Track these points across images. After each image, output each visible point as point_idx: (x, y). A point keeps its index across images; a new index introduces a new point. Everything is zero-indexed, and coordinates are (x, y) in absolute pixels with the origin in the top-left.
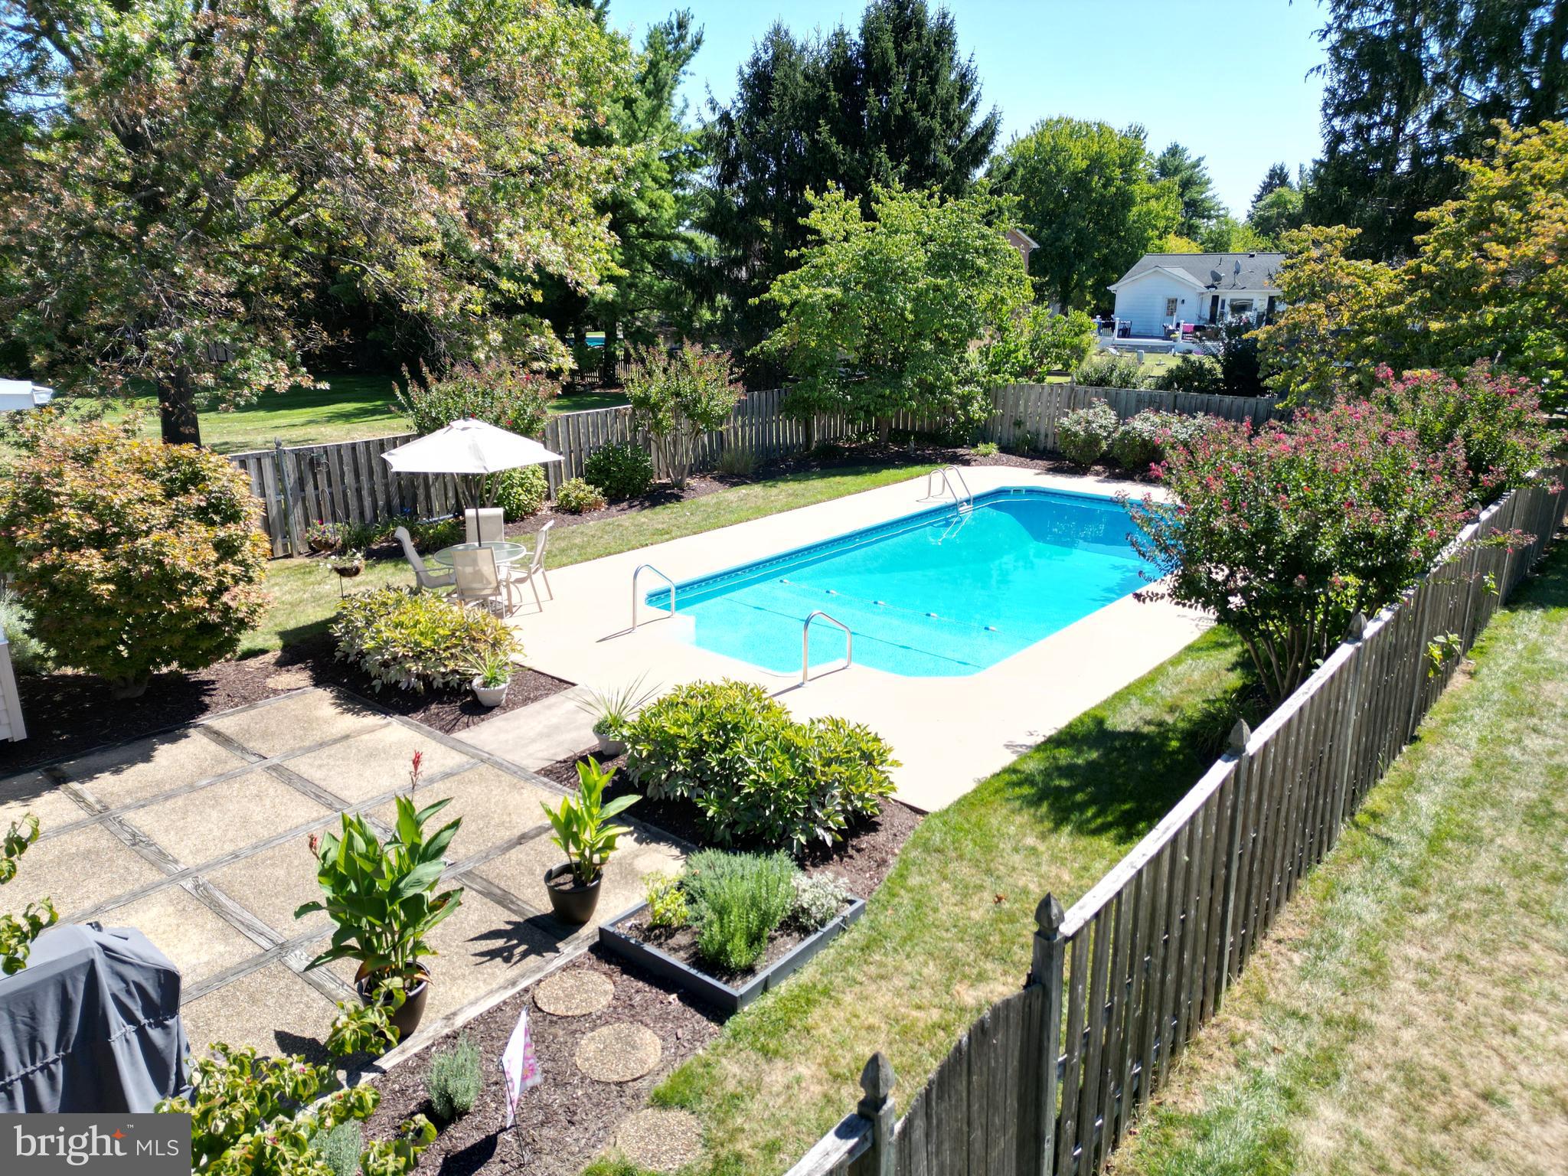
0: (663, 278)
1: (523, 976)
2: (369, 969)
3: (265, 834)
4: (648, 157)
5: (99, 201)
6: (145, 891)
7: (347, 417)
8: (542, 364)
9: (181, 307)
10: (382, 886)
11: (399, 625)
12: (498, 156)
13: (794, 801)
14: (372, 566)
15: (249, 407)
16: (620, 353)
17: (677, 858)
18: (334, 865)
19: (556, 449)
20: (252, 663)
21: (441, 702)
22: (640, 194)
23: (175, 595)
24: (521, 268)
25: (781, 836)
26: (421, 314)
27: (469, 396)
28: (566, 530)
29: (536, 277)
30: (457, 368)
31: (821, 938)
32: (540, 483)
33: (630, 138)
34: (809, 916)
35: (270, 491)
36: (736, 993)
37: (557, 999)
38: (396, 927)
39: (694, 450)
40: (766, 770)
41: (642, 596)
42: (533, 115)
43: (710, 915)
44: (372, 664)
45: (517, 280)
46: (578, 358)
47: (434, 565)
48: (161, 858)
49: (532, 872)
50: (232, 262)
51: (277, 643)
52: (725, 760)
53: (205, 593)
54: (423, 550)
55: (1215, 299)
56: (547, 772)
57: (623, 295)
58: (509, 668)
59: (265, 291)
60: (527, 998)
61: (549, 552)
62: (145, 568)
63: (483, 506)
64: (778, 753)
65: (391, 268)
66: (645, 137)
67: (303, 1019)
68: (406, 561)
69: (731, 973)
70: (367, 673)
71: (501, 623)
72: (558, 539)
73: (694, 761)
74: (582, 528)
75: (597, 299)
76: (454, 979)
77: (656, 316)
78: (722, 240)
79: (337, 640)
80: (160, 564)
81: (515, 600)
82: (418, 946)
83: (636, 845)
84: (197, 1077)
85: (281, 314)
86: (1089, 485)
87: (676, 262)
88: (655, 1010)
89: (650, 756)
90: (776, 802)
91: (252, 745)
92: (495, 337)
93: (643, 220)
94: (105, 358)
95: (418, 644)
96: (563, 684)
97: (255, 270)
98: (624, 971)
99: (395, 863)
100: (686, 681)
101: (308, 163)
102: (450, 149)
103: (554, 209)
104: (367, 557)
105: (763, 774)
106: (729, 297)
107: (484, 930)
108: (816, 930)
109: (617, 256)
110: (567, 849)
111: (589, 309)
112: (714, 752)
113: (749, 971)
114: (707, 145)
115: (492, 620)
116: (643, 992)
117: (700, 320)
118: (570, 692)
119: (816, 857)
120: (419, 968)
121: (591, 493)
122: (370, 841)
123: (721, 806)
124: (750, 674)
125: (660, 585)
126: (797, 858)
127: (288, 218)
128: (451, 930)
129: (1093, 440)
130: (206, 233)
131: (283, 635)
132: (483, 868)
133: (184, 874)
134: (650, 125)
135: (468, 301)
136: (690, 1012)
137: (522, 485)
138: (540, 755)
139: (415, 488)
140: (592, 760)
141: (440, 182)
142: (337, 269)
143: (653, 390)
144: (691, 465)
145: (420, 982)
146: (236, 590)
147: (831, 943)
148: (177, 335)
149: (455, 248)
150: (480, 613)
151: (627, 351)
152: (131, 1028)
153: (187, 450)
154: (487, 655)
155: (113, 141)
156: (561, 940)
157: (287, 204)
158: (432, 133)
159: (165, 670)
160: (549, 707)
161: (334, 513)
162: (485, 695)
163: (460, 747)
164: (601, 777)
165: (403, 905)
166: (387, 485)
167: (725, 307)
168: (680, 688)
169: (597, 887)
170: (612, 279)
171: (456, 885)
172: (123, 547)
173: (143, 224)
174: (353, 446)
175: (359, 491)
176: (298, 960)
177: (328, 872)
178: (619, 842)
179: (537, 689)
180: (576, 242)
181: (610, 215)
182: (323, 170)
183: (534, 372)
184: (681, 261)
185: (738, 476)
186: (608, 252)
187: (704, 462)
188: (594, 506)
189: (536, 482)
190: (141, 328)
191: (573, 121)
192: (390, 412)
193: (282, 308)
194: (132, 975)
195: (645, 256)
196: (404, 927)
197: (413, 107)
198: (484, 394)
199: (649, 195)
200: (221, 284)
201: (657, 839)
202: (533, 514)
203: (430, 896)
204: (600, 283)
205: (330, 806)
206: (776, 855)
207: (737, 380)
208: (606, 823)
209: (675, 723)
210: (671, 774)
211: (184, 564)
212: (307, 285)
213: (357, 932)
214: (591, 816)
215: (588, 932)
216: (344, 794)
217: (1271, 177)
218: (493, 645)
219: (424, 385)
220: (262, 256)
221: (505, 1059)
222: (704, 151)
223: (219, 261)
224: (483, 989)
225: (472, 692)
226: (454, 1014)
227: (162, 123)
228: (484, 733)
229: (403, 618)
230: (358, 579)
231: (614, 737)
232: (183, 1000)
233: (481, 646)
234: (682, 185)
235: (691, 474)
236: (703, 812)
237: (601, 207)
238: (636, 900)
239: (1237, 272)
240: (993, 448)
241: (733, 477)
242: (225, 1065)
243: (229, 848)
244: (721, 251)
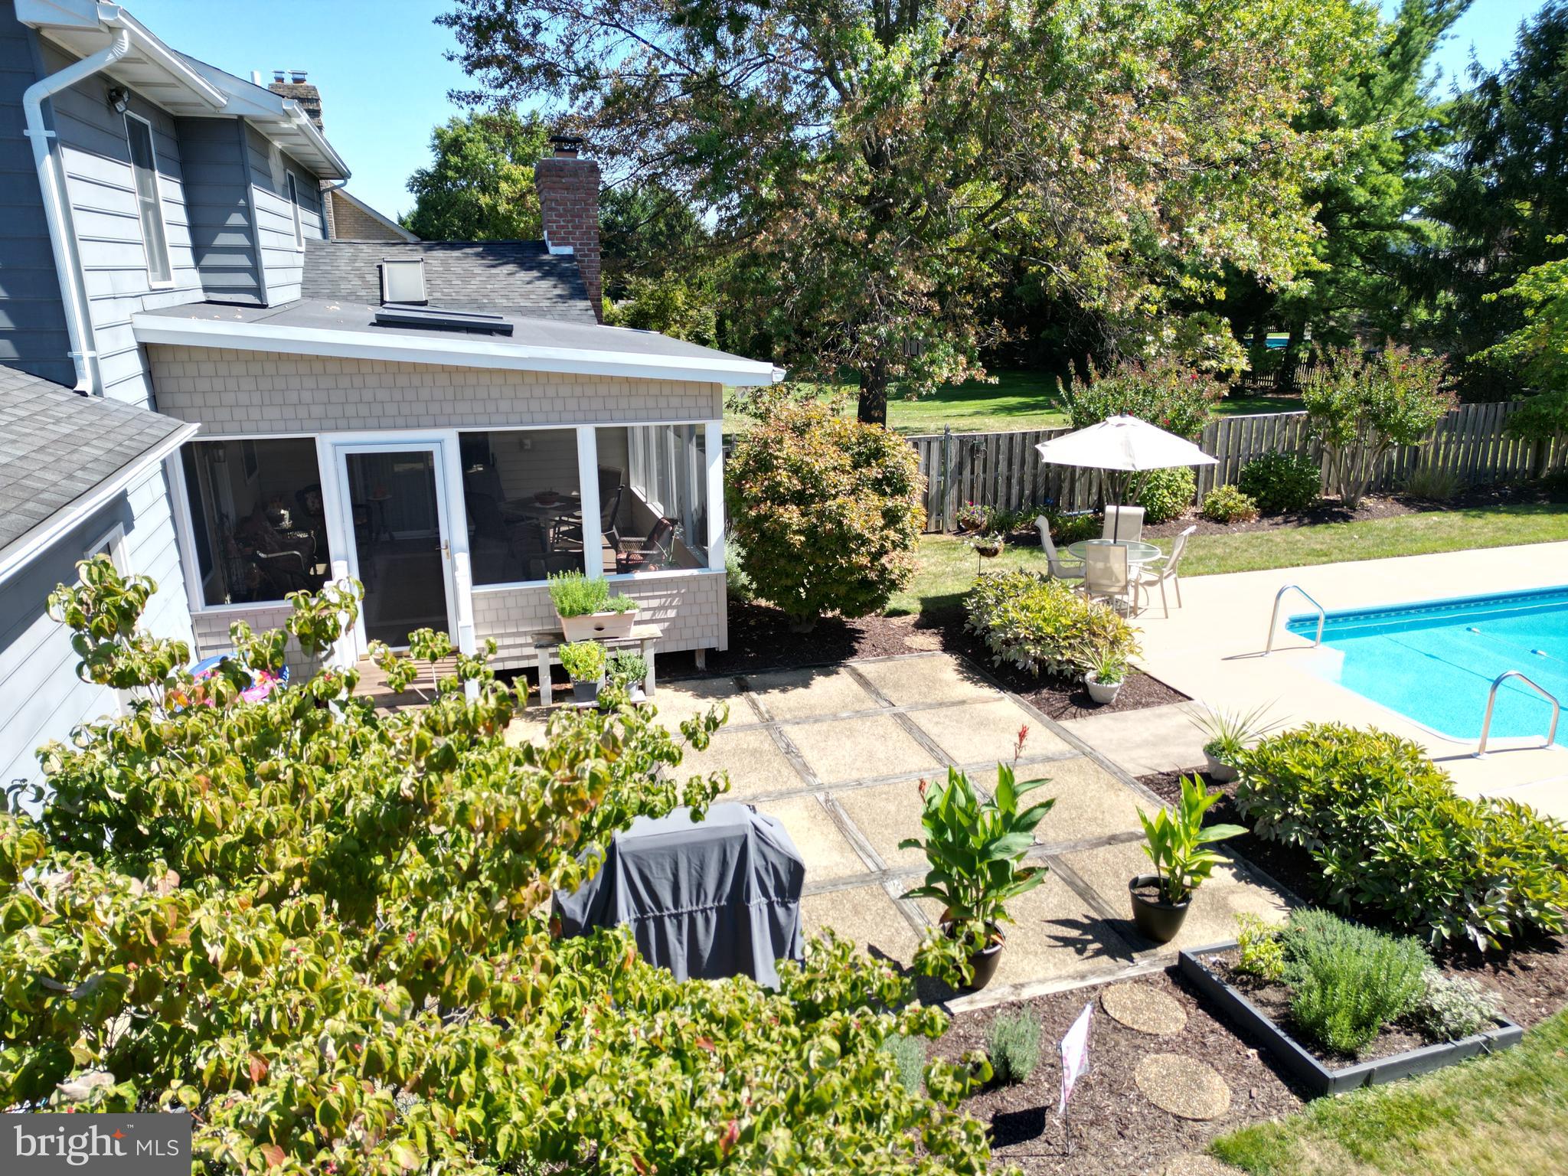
0: (1374, 272)
1: (1093, 973)
2: (953, 915)
3: (884, 771)
4: (1377, 138)
5: (842, 214)
6: (789, 794)
7: (1009, 410)
8: (1214, 363)
9: (890, 305)
10: (974, 842)
11: (1026, 608)
12: (1203, 150)
13: (1442, 886)
14: (1010, 551)
15: (929, 397)
16: (1304, 356)
17: (1279, 908)
18: (936, 811)
19: (1212, 452)
20: (896, 621)
21: (1052, 688)
22: (1361, 181)
23: (847, 552)
24: (1206, 265)
25: (1416, 921)
26: (1096, 311)
27: (1130, 393)
28: (1208, 539)
29: (1221, 274)
30: (1123, 366)
31: (1451, 1052)
32: (1188, 487)
33: (1360, 119)
34: (1440, 1022)
35: (934, 472)
36: (1330, 1075)
37: (1125, 1008)
38: (982, 885)
39: (1377, 466)
40: (1409, 841)
41: (1283, 619)
42: (1249, 103)
43: (1309, 979)
44: (995, 640)
45: (1200, 277)
46: (1252, 360)
47: (1067, 557)
48: (804, 770)
49: (1117, 875)
50: (937, 263)
51: (917, 607)
52: (1357, 817)
53: (869, 553)
54: (1060, 541)
56: (1148, 781)
57: (1319, 291)
58: (1124, 669)
59: (960, 291)
60: (1094, 995)
61: (1186, 559)
62: (829, 526)
63: (1125, 504)
64: (1429, 824)
65: (1074, 268)
66: (1379, 116)
67: (891, 941)
68: (1042, 550)
69: (1328, 1052)
70: (990, 648)
71: (1123, 622)
72: (1199, 546)
73: (1317, 809)
74: (1226, 539)
75: (1287, 296)
76: (1026, 953)
77: (1356, 315)
78: (1458, 229)
79: (967, 613)
80: (840, 523)
81: (1141, 603)
82: (998, 909)
83: (1234, 881)
84: (809, 950)
85: (969, 312)
87: (1393, 255)
88: (1230, 1057)
89: (1264, 791)
90: (1415, 881)
91: (884, 691)
92: (1169, 333)
93: (1360, 208)
94: (825, 349)
95: (1039, 629)
96: (1177, 696)
97: (955, 270)
98: (1200, 1006)
99: (989, 825)
100: (1321, 719)
101: (1017, 169)
102: (1155, 144)
103: (1256, 201)
104: (1007, 540)
105: (1404, 844)
106: (1455, 293)
107: (1062, 916)
108: (1446, 1041)
109: (1320, 249)
110: (1157, 863)
111: (1277, 307)
112: (1345, 804)
113: (1350, 1056)
114: (1458, 118)
115: (1115, 618)
116: (1218, 1035)
117: (1412, 320)
118: (1185, 705)
119: (1460, 958)
120: (997, 931)
121: (1242, 502)
122: (970, 799)
123: (1343, 867)
124: (1406, 729)
125: (1308, 610)
126: (1433, 952)
127: (991, 222)
128: (1031, 905)
130: (922, 238)
131: (924, 601)
132: (1070, 857)
133: (819, 788)
134: (1388, 102)
135: (1145, 299)
136: (1269, 1075)
137: (1168, 487)
138: (1143, 762)
139: (1061, 481)
140: (1198, 778)
141: (1138, 179)
142: (1025, 270)
143: (1338, 395)
144: (1370, 483)
145: (995, 944)
146: (893, 554)
147: (1464, 1062)
148: (883, 330)
149: (1143, 245)
150: (1103, 609)
151: (1313, 353)
152: (764, 900)
153: (874, 429)
154: (1104, 652)
155: (861, 161)
156: (1138, 950)
157: (992, 209)
158: (1140, 130)
159: (830, 614)
160: (1160, 716)
161: (984, 497)
162: (1096, 690)
163: (1065, 735)
164: (1206, 799)
165: (991, 866)
166: (1035, 476)
167: (1449, 305)
168: (1313, 726)
169: (1183, 910)
170: (1309, 274)
171: (1040, 864)
172: (815, 507)
173: (872, 232)
174: (1011, 437)
175: (1009, 479)
176: (895, 888)
177: (931, 816)
178: (1215, 871)
179: (1150, 695)
180: (1274, 236)
181: (1320, 205)
182: (1029, 175)
183: (1202, 372)
184: (1399, 253)
185: (1431, 500)
186: (1310, 245)
187: (1387, 481)
188: (1244, 517)
189: (1183, 485)
190: (856, 323)
191: (1294, 107)
192: (1051, 407)
193: (971, 306)
194: (772, 857)
195: (1354, 248)
196: (989, 888)
197: (1125, 104)
198: (1146, 392)
199: (1372, 180)
200: (925, 285)
201: (1260, 882)
202: (1175, 518)
203: (1016, 866)
204: (1295, 279)
205: (940, 761)
206: (1405, 940)
207: (1448, 389)
208: (1203, 847)
209: (1300, 762)
210: (1286, 816)
211: (858, 526)
212: (996, 285)
213: (948, 878)
214: (1188, 835)
215: (1168, 951)
216: (953, 753)
218: (1112, 643)
219: (1087, 380)
220: (963, 259)
221: (1064, 1044)
222: (1453, 126)
223: (927, 264)
224: (1052, 972)
225: (1084, 685)
226: (1022, 985)
227: (901, 141)
228: (1091, 728)
229: (1030, 602)
230: (995, 560)
231: (1225, 761)
232: (804, 892)
233: (1100, 642)
234: (1416, 168)
235: (1367, 493)
236: (1319, 868)
237: (1309, 197)
238: (1226, 937)
241: (1423, 499)
242: (830, 948)
243: (855, 775)
244: (1455, 240)
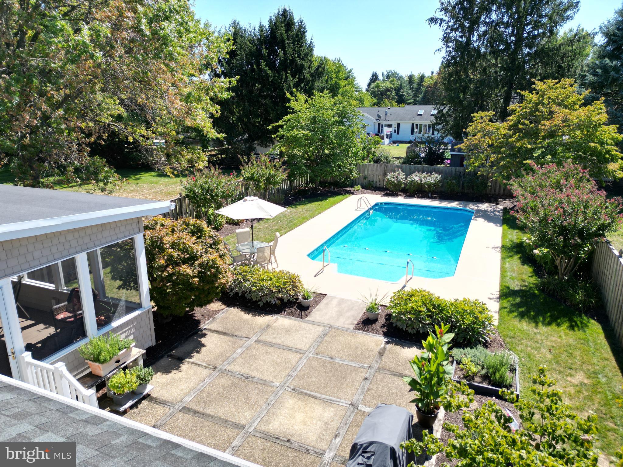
3: (289, 366)
48: (265, 382)
55: (379, 124)
56: (357, 329)
86: (400, 200)
91: (236, 334)
113: (511, 385)
129: (400, 183)
133: (282, 386)
162: (305, 303)
176: (364, 408)
185: (279, 204)
205: (299, 352)
216: (298, 347)
217: (373, 76)
225: (301, 302)
239: (386, 115)
240: (359, 187)
243: (284, 373)
